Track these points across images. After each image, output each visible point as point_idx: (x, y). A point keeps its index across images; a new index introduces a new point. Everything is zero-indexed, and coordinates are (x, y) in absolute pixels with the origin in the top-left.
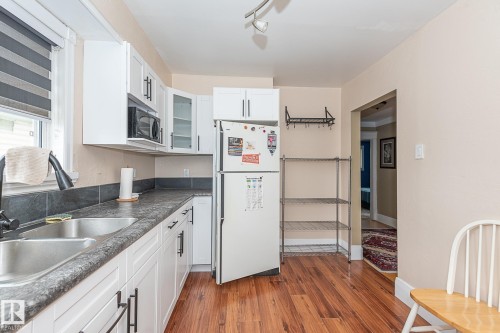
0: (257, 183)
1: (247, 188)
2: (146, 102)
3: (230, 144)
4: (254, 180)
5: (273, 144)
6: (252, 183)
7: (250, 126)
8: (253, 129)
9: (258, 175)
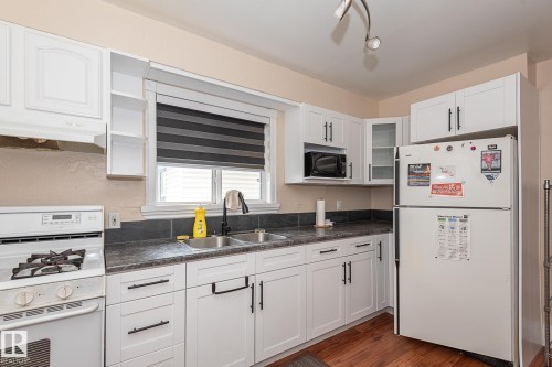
0: (458, 223)
1: (438, 229)
2: (329, 144)
3: (410, 173)
4: (453, 219)
5: (495, 164)
6: (447, 223)
7: (444, 145)
8: (449, 148)
9: (461, 213)
